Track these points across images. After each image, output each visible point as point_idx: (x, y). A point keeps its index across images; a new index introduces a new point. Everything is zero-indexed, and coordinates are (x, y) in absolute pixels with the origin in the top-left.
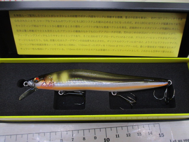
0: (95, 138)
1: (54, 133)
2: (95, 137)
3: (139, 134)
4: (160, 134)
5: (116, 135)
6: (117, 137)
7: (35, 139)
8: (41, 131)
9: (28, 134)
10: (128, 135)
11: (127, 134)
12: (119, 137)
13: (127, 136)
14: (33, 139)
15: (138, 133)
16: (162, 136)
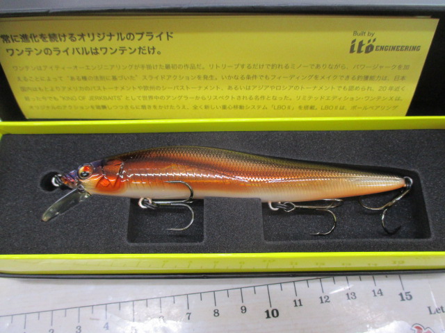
0: (244, 310)
1: (142, 302)
2: (243, 308)
3: (350, 296)
4: (401, 294)
5: (295, 301)
6: (296, 306)
7: (98, 319)
8: (111, 299)
9: (81, 309)
10: (324, 300)
11: (321, 298)
12: (301, 305)
13: (322, 302)
14: (93, 319)
15: (348, 294)
16: (407, 298)
